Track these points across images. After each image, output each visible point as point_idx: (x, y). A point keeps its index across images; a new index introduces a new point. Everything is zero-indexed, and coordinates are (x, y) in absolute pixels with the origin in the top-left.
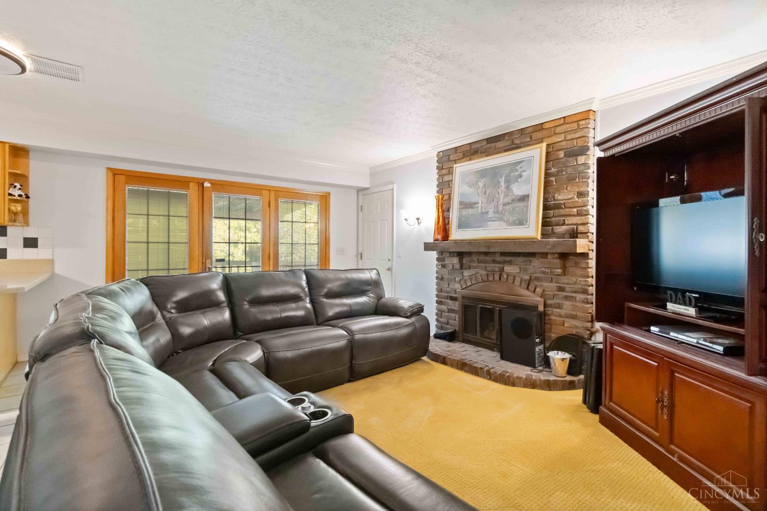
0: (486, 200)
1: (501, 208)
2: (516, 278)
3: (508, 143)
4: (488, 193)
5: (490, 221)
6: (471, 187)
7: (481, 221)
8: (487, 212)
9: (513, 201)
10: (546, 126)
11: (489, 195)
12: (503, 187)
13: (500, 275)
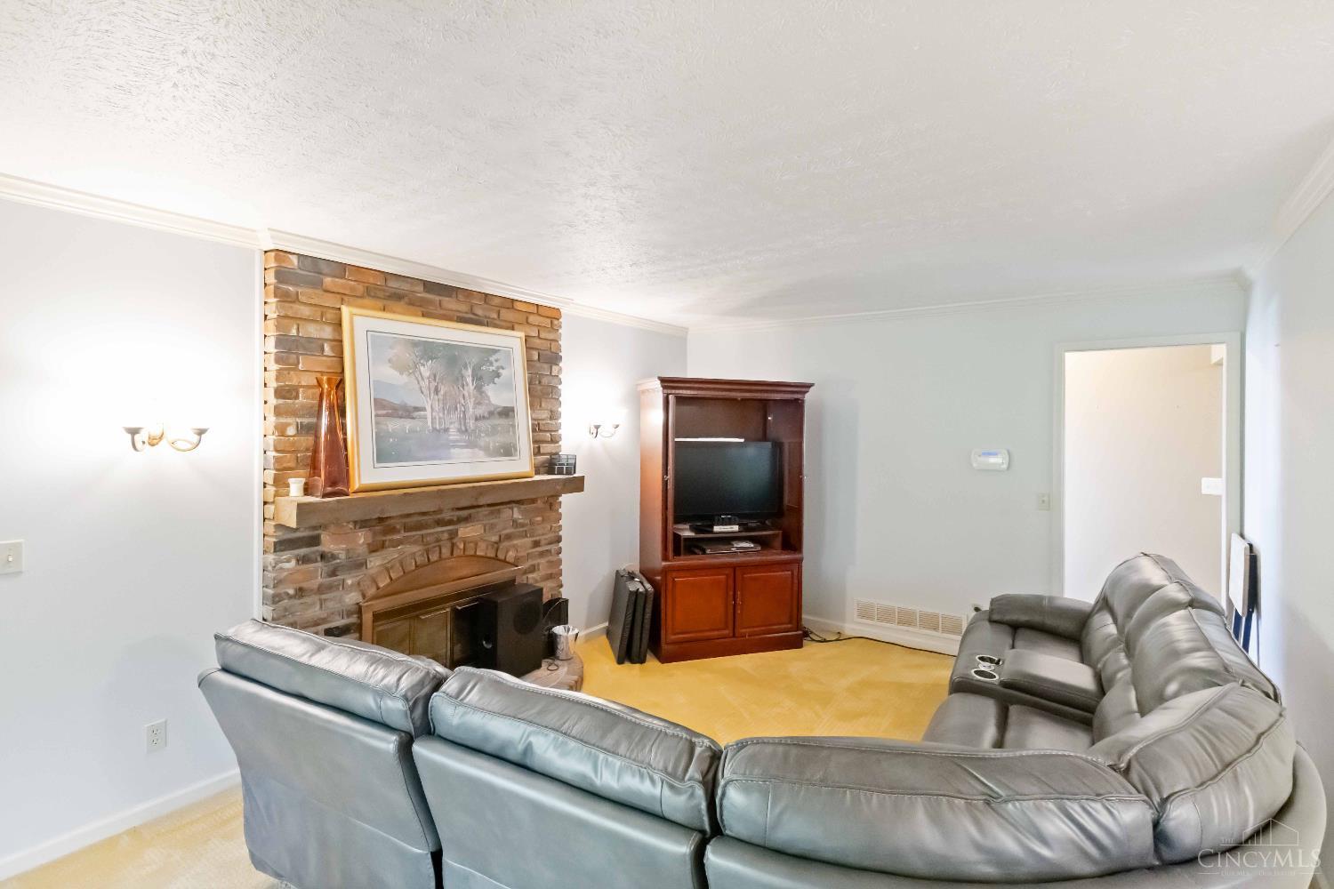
0: (441, 405)
1: (471, 424)
2: (479, 544)
3: (463, 308)
4: (442, 392)
5: (454, 447)
6: (401, 373)
7: (434, 447)
8: (446, 430)
9: (491, 414)
10: (518, 306)
11: (445, 395)
12: (472, 388)
13: (453, 545)
